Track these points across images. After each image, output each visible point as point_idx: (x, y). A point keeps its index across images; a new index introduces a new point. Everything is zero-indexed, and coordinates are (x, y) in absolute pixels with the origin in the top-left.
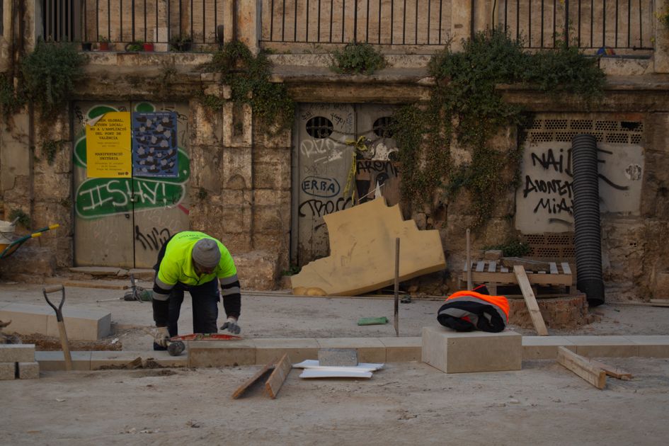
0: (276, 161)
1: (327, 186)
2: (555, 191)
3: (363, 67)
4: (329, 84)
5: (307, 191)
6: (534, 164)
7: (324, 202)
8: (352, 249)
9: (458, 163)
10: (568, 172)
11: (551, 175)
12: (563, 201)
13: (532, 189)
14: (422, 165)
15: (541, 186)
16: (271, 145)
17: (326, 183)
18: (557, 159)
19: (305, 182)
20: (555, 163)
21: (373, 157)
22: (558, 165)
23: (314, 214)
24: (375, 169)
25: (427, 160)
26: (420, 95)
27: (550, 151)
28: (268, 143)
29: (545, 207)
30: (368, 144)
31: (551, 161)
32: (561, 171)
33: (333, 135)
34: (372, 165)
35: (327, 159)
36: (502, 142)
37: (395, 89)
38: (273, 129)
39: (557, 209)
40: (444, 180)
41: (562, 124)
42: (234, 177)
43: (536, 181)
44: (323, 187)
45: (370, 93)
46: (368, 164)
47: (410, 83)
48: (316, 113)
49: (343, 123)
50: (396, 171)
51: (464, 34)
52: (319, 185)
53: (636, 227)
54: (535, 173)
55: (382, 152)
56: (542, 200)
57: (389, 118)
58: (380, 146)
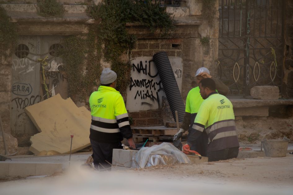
0: (7, 73)
1: (25, 89)
2: (144, 86)
5: (14, 92)
6: (134, 71)
7: (23, 98)
10: (149, 74)
11: (141, 77)
12: (148, 91)
13: (133, 85)
14: (84, 73)
15: (138, 83)
16: (6, 63)
17: (24, 87)
18: (144, 67)
19: (13, 87)
20: (143, 69)
21: (49, 69)
22: (145, 71)
23: (18, 107)
24: (52, 77)
25: (86, 70)
26: (83, 30)
27: (141, 62)
29: (139, 96)
30: (47, 61)
31: (141, 68)
32: (146, 74)
33: (29, 56)
34: (50, 75)
35: (26, 71)
36: (125, 57)
37: (71, 26)
39: (145, 96)
40: (98, 81)
41: (145, 46)
43: (135, 80)
44: (23, 90)
46: (48, 74)
47: (83, 22)
49: (35, 48)
50: (63, 78)
52: (21, 88)
54: (135, 76)
55: (54, 66)
56: (138, 91)
58: (53, 62)
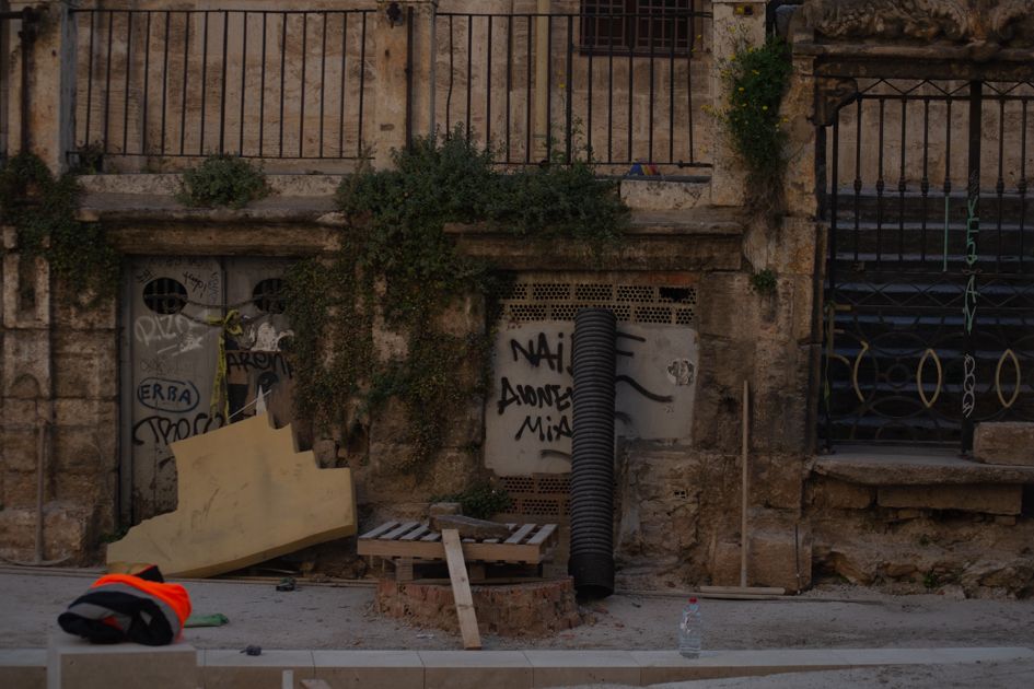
0: (90, 351)
1: (179, 393)
2: (550, 404)
3: (228, 195)
4: (174, 223)
5: (146, 401)
6: (516, 359)
7: (174, 420)
8: (212, 499)
9: (385, 356)
10: (570, 371)
11: (544, 376)
12: (564, 420)
13: (511, 401)
14: (328, 359)
15: (528, 395)
16: (82, 324)
17: (176, 389)
18: (553, 349)
19: (143, 387)
20: (549, 357)
21: (253, 345)
22: (555, 360)
23: (157, 440)
24: (256, 366)
25: (335, 352)
26: (324, 243)
27: (542, 337)
28: (78, 323)
29: (533, 430)
30: (245, 324)
31: (543, 353)
32: (560, 370)
33: (187, 309)
34: (251, 360)
35: (178, 349)
36: (459, 320)
37: (283, 231)
38: (85, 299)
39: (554, 433)
40: (363, 384)
41: (562, 292)
42: (22, 378)
43: (519, 387)
44: (172, 396)
45: (241, 239)
46: (244, 357)
47: (306, 221)
48: (160, 272)
49: (204, 288)
50: (291, 370)
51: (397, 140)
52: (165, 392)
53: (684, 464)
54: (518, 373)
55: (267, 338)
56: (528, 418)
57: (279, 280)
58: (264, 327)
